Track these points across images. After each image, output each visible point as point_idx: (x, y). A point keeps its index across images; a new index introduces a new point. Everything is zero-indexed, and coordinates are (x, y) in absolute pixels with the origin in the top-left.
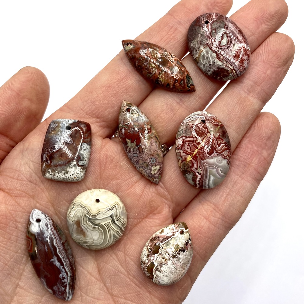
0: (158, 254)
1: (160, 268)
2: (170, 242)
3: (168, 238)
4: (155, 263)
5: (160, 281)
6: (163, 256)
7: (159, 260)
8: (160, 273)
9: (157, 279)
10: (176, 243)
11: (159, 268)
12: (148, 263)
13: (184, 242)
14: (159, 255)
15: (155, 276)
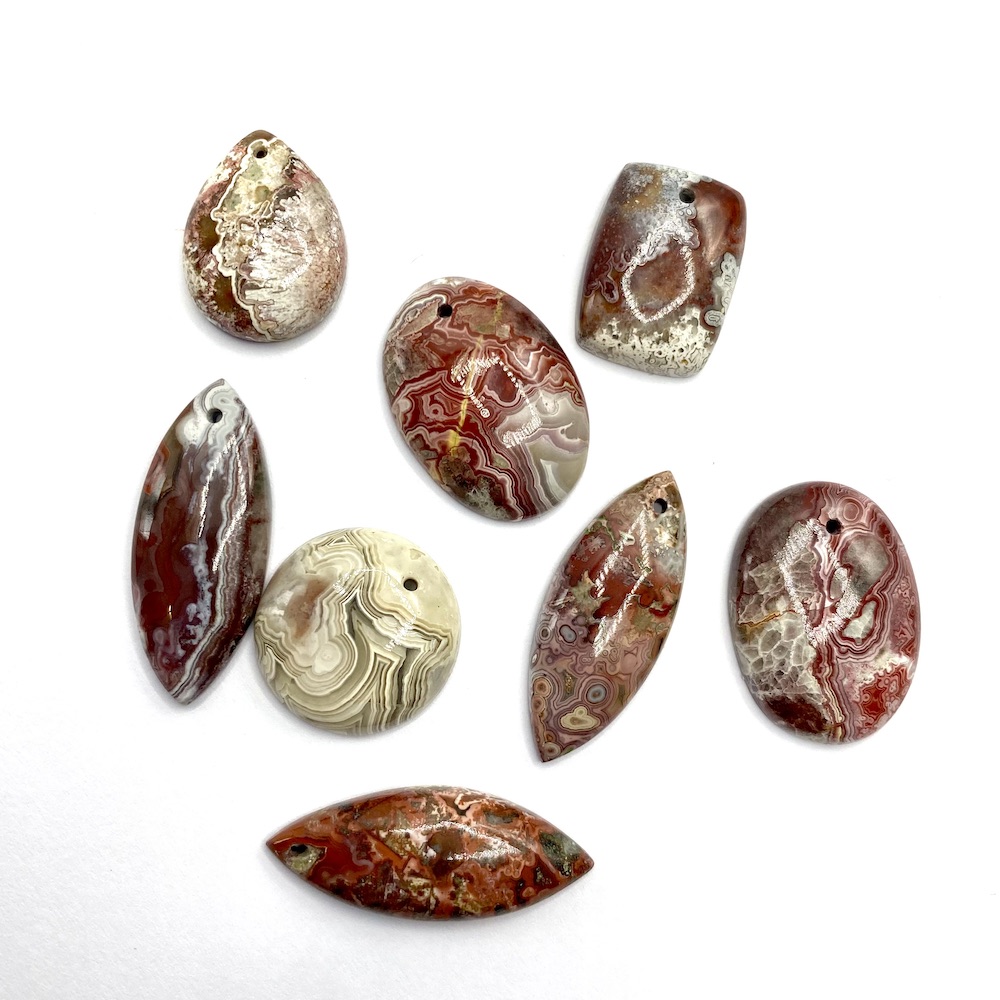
0: (220, 244)
1: (248, 275)
2: (236, 192)
3: (226, 186)
4: (226, 273)
5: (273, 314)
6: (237, 240)
7: (233, 255)
8: (259, 291)
9: (261, 316)
10: (254, 186)
11: (247, 278)
12: (208, 287)
13: (280, 171)
14: (224, 245)
15: (250, 308)
